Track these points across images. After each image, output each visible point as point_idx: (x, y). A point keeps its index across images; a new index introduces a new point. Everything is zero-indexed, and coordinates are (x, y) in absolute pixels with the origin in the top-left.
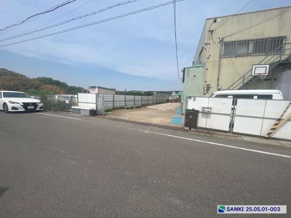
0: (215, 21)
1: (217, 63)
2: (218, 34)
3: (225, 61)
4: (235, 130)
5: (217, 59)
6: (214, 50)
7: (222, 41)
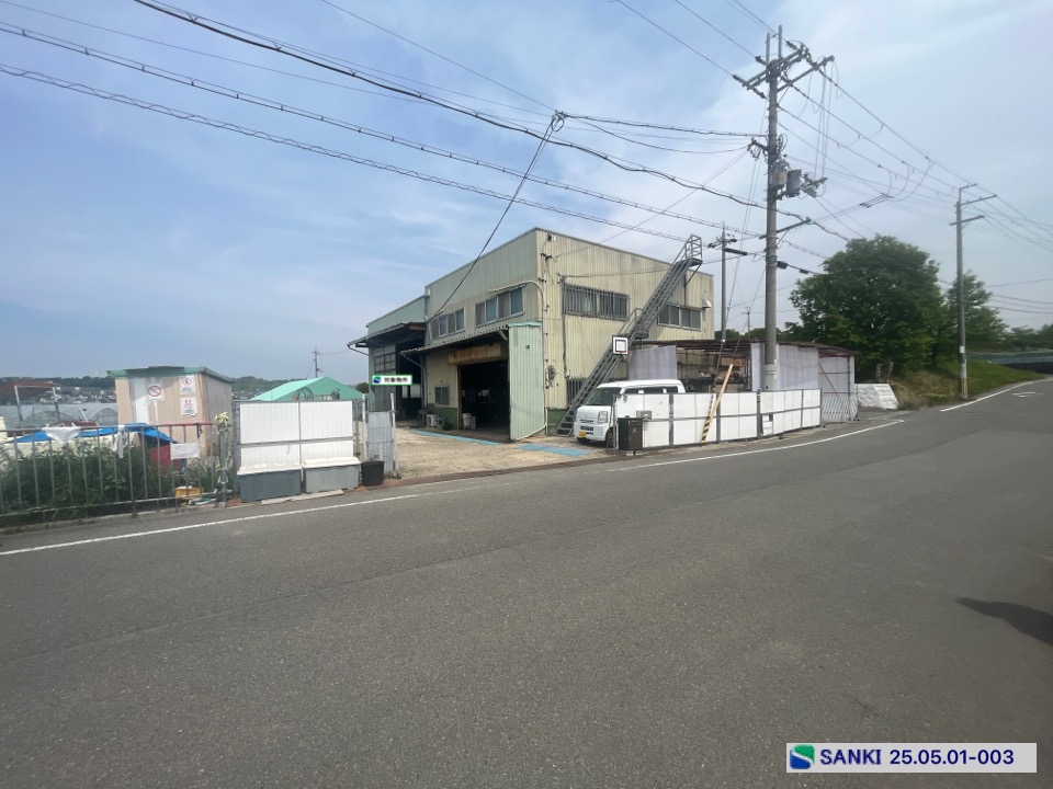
0: (550, 238)
1: (560, 323)
2: (556, 268)
3: (570, 320)
4: (675, 443)
5: (559, 316)
6: (551, 296)
7: (563, 280)
